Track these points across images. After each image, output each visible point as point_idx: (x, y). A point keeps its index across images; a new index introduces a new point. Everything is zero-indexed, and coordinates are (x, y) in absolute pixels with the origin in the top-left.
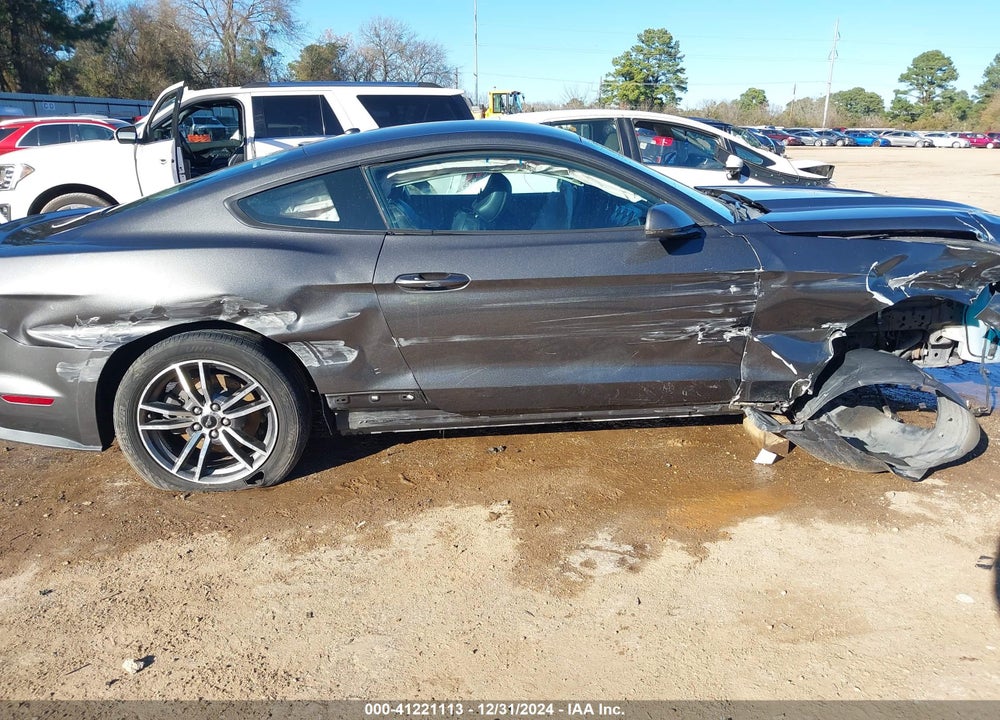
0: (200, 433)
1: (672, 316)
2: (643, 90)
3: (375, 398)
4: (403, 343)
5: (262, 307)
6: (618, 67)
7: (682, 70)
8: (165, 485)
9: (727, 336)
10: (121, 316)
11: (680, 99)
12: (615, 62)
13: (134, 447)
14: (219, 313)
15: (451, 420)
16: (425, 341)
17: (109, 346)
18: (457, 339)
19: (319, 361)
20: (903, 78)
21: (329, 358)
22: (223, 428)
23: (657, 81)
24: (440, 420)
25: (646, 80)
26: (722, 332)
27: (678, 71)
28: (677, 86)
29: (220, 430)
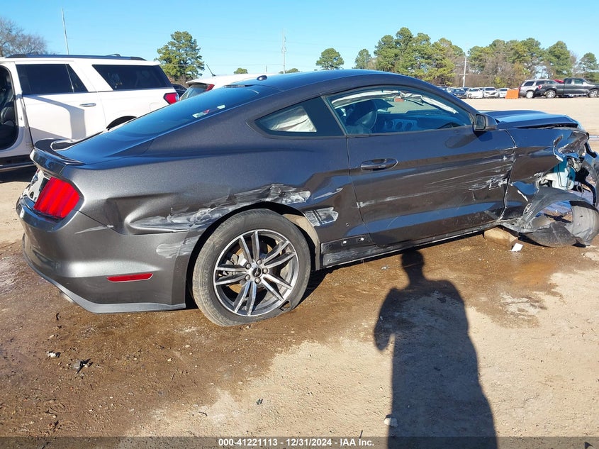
0: (249, 281)
1: (480, 175)
2: (178, 69)
3: (345, 242)
4: (362, 205)
5: (294, 189)
6: (161, 55)
7: (200, 57)
8: (231, 322)
9: (500, 184)
10: (204, 205)
11: (201, 75)
12: (159, 51)
13: (212, 299)
14: (267, 197)
15: (374, 251)
16: (373, 202)
17: (200, 227)
18: (388, 199)
19: (320, 222)
20: (318, 63)
21: (325, 220)
22: (264, 275)
23: (186, 63)
24: (369, 252)
25: (179, 63)
26: (498, 183)
27: (198, 57)
28: (199, 67)
29: (262, 278)
